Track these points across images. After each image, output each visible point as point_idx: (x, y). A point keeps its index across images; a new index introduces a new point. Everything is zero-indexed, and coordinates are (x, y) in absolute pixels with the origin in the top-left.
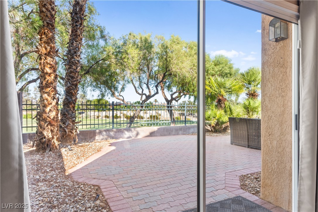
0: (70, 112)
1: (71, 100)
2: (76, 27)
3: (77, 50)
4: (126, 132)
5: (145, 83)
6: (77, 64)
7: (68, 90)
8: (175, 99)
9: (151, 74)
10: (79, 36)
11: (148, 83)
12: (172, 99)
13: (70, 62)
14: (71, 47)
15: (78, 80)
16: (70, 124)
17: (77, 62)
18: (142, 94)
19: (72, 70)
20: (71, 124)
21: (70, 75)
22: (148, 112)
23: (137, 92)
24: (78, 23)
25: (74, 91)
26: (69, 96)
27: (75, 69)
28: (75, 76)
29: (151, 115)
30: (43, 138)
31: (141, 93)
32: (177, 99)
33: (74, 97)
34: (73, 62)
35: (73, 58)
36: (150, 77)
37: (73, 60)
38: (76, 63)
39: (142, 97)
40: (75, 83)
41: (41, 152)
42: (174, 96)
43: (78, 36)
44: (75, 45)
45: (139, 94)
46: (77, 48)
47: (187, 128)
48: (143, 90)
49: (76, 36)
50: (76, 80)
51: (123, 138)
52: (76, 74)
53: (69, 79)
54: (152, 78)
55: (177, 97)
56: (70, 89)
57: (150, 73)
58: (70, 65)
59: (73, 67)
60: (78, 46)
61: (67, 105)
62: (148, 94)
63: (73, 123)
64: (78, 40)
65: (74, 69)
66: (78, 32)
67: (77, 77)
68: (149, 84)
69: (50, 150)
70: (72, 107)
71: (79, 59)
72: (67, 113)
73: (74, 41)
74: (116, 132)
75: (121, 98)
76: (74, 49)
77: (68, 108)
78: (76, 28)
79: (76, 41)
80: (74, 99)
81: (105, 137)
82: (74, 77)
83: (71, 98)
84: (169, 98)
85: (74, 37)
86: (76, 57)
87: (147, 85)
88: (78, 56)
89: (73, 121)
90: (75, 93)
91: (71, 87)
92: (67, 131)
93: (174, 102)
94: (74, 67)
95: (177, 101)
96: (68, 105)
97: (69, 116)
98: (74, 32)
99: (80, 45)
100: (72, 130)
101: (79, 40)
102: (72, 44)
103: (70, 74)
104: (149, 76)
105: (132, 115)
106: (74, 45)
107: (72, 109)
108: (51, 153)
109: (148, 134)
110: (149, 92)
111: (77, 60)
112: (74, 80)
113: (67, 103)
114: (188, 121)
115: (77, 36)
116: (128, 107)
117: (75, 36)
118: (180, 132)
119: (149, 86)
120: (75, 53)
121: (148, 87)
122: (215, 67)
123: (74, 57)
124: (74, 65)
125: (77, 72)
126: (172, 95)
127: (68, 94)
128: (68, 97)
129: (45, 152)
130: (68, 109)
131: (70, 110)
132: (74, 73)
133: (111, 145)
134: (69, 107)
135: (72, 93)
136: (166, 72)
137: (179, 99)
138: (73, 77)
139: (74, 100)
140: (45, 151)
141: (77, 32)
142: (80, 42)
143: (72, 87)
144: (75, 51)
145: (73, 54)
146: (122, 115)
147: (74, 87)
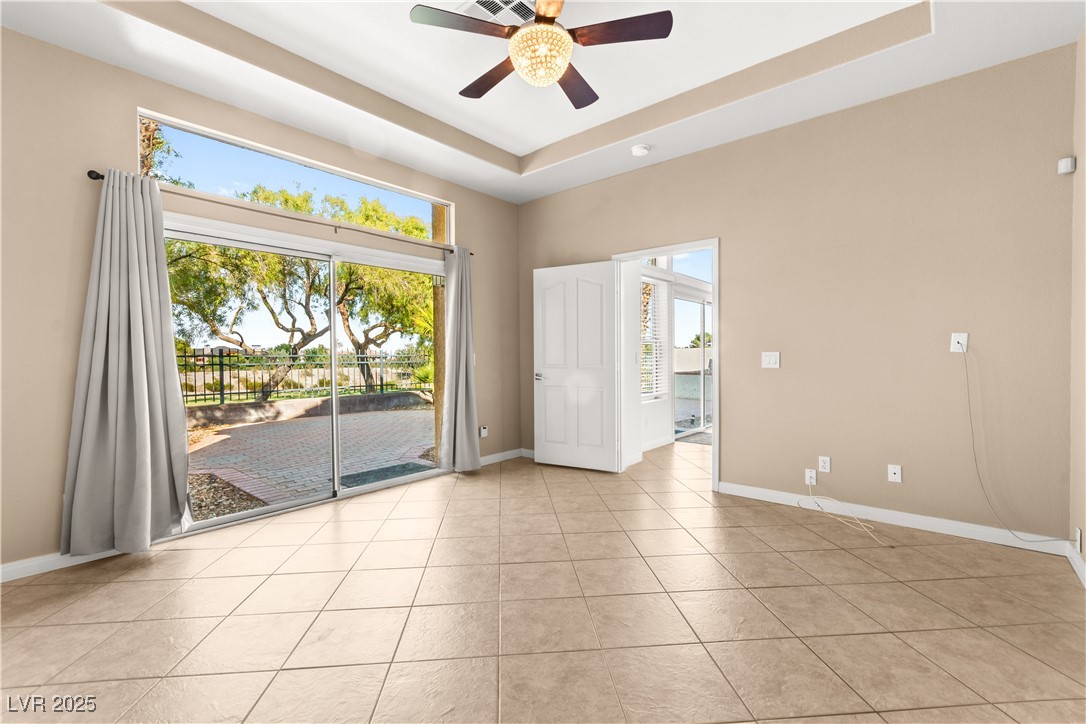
4: (252, 411)
5: (300, 303)
8: (373, 341)
9: (317, 281)
11: (307, 303)
12: (369, 341)
18: (293, 330)
22: (315, 371)
23: (278, 324)
29: (321, 378)
31: (289, 326)
32: (379, 342)
36: (313, 288)
39: (292, 335)
42: (372, 335)
45: (283, 328)
47: (384, 399)
48: (294, 321)
51: (243, 421)
54: (318, 291)
55: (379, 337)
57: (313, 281)
62: (307, 328)
68: (311, 304)
74: (225, 411)
75: (236, 337)
81: (202, 421)
84: (362, 340)
87: (306, 308)
93: (372, 347)
95: (379, 345)
104: (311, 288)
105: (266, 379)
109: (301, 411)
110: (312, 324)
114: (387, 385)
116: (255, 359)
118: (371, 406)
119: (311, 309)
121: (308, 313)
126: (366, 333)
133: (219, 433)
136: (351, 282)
137: (383, 342)
146: (234, 382)
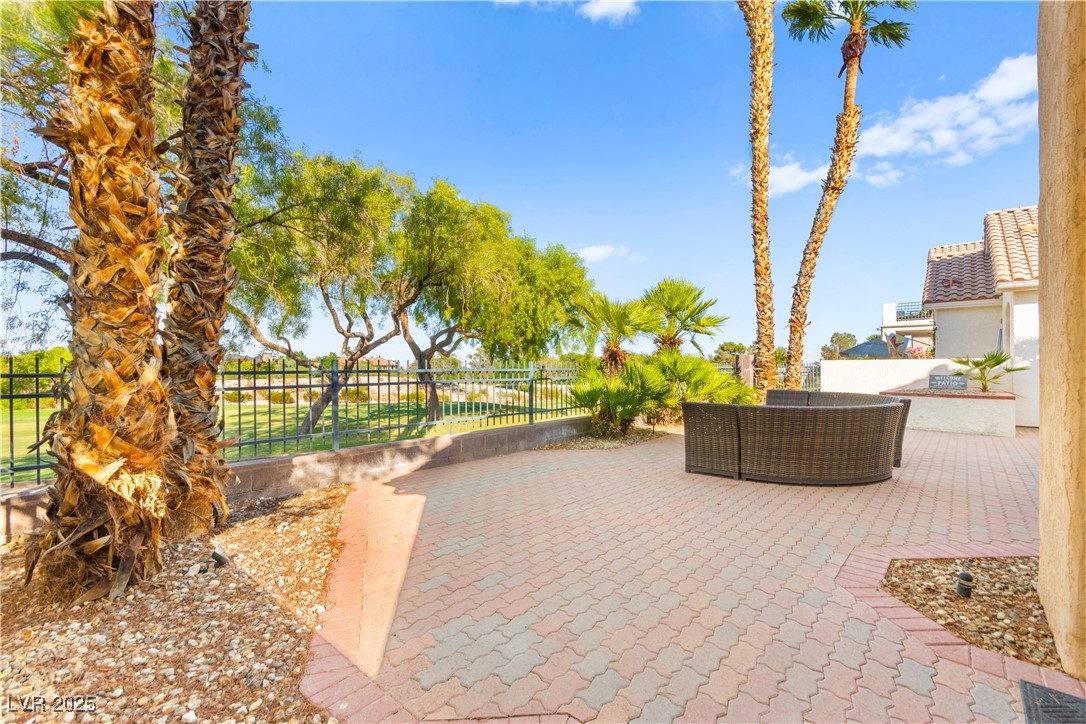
0: (199, 405)
1: (199, 356)
2: (217, 77)
3: (223, 167)
6: (221, 218)
7: (188, 318)
10: (229, 113)
12: (435, 349)
13: (191, 208)
14: (197, 151)
15: (226, 282)
16: (200, 453)
17: (221, 210)
18: (348, 335)
19: (202, 240)
20: (205, 451)
21: (194, 258)
24: (224, 66)
25: (213, 323)
26: (191, 341)
27: (216, 236)
28: (215, 265)
30: (95, 534)
31: (345, 329)
33: (211, 346)
34: (206, 211)
35: (206, 192)
37: (206, 200)
38: (219, 216)
39: (347, 341)
40: (216, 290)
41: (84, 599)
43: (225, 115)
44: (212, 145)
46: (223, 157)
47: (536, 432)
48: (351, 324)
49: (216, 112)
50: (218, 282)
52: (221, 258)
53: (192, 276)
56: (195, 314)
58: (195, 222)
59: (207, 230)
60: (227, 152)
61: (184, 378)
63: (210, 446)
64: (224, 128)
65: (212, 238)
66: (227, 99)
67: (223, 270)
69: (132, 582)
70: (205, 385)
71: (230, 202)
72: (185, 411)
73: (209, 131)
74: (346, 461)
76: (207, 160)
77: (188, 388)
78: (217, 82)
79: (216, 133)
80: (211, 352)
82: (213, 270)
83: (201, 350)
84: (425, 349)
85: (208, 114)
86: (218, 191)
88: (225, 191)
89: (212, 439)
90: (216, 332)
91: (200, 308)
92: (189, 481)
94: (210, 230)
96: (190, 375)
97: (196, 420)
98: (207, 94)
99: (232, 147)
100: (208, 475)
101: (230, 132)
102: (201, 137)
103: (194, 254)
106: (207, 144)
107: (205, 393)
108: (140, 595)
110: (369, 329)
111: (222, 204)
112: (212, 278)
113: (181, 370)
115: (220, 113)
117: (210, 111)
120: (216, 175)
122: (550, 272)
123: (212, 190)
124: (212, 222)
125: (222, 248)
126: (433, 339)
127: (188, 335)
128: (187, 347)
129: (106, 596)
130: (189, 391)
131: (199, 395)
132: (209, 252)
134: (191, 384)
135: (204, 330)
138: (205, 269)
139: (214, 358)
140: (103, 592)
141: (219, 99)
142: (232, 139)
143: (202, 305)
144: (215, 168)
145: (205, 179)
147: (212, 307)
